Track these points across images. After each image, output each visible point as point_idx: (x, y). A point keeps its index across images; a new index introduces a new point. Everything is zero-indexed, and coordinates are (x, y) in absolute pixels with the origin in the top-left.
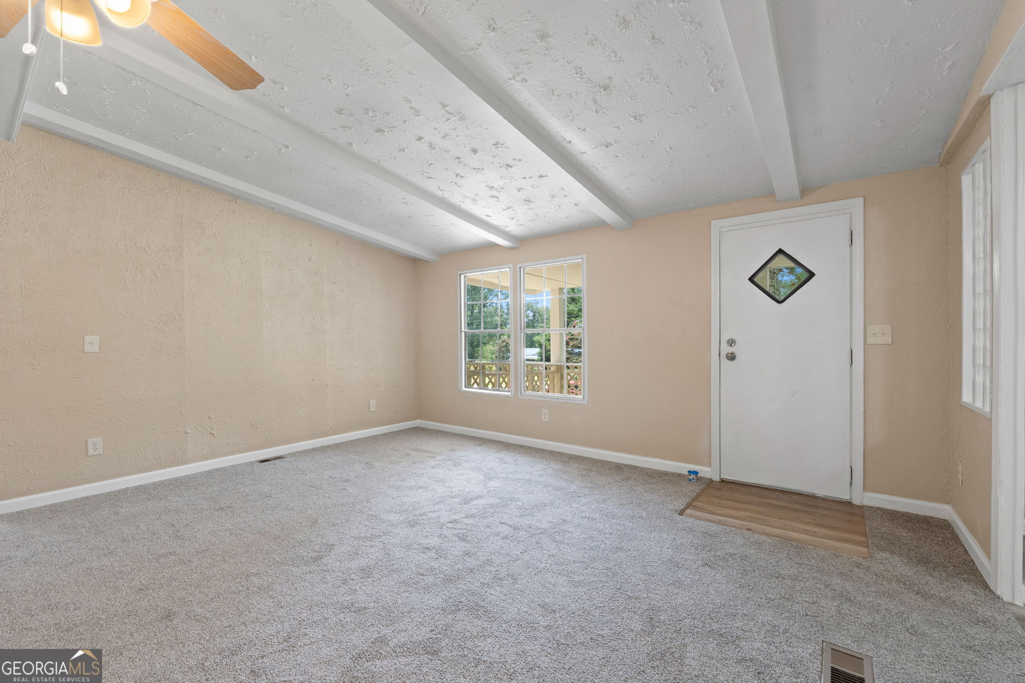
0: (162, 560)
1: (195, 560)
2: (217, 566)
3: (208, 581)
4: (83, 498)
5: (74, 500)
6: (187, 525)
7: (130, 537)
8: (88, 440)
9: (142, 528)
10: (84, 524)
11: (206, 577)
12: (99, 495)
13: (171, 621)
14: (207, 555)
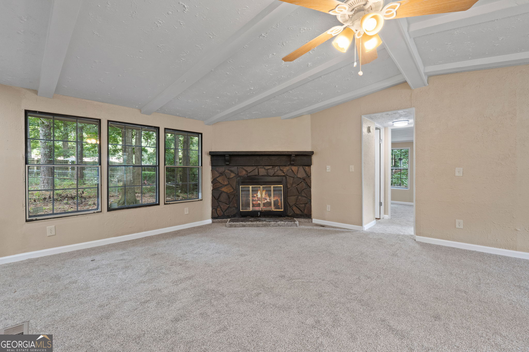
0: (458, 293)
1: (474, 303)
2: (483, 314)
3: (470, 318)
4: (452, 248)
5: (448, 247)
6: (488, 284)
7: (454, 274)
8: (456, 220)
9: (464, 273)
10: (442, 259)
11: (471, 315)
12: (460, 249)
13: (435, 320)
14: (483, 305)
